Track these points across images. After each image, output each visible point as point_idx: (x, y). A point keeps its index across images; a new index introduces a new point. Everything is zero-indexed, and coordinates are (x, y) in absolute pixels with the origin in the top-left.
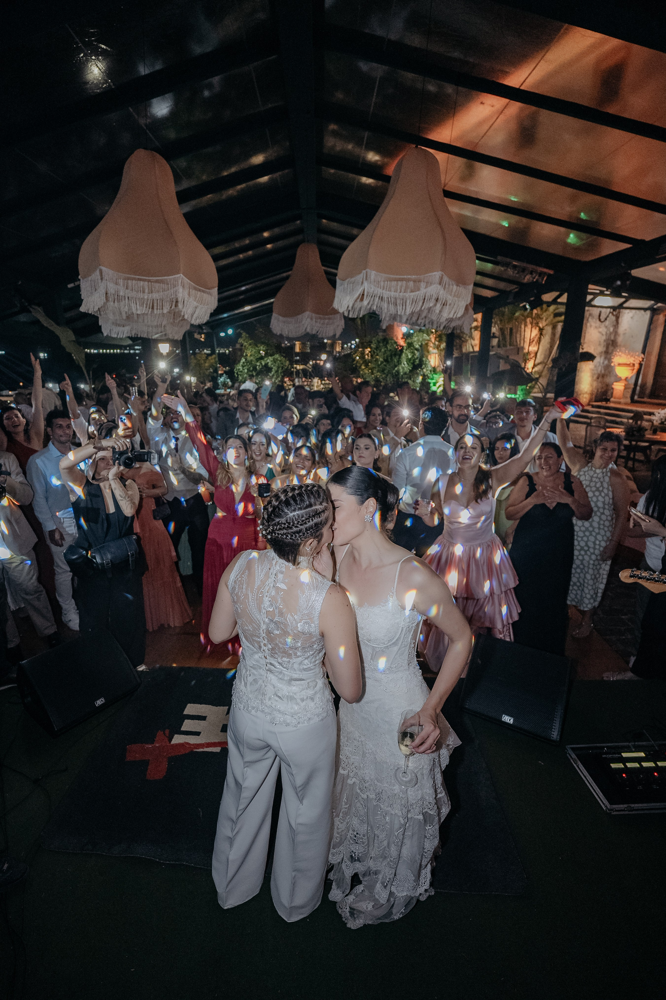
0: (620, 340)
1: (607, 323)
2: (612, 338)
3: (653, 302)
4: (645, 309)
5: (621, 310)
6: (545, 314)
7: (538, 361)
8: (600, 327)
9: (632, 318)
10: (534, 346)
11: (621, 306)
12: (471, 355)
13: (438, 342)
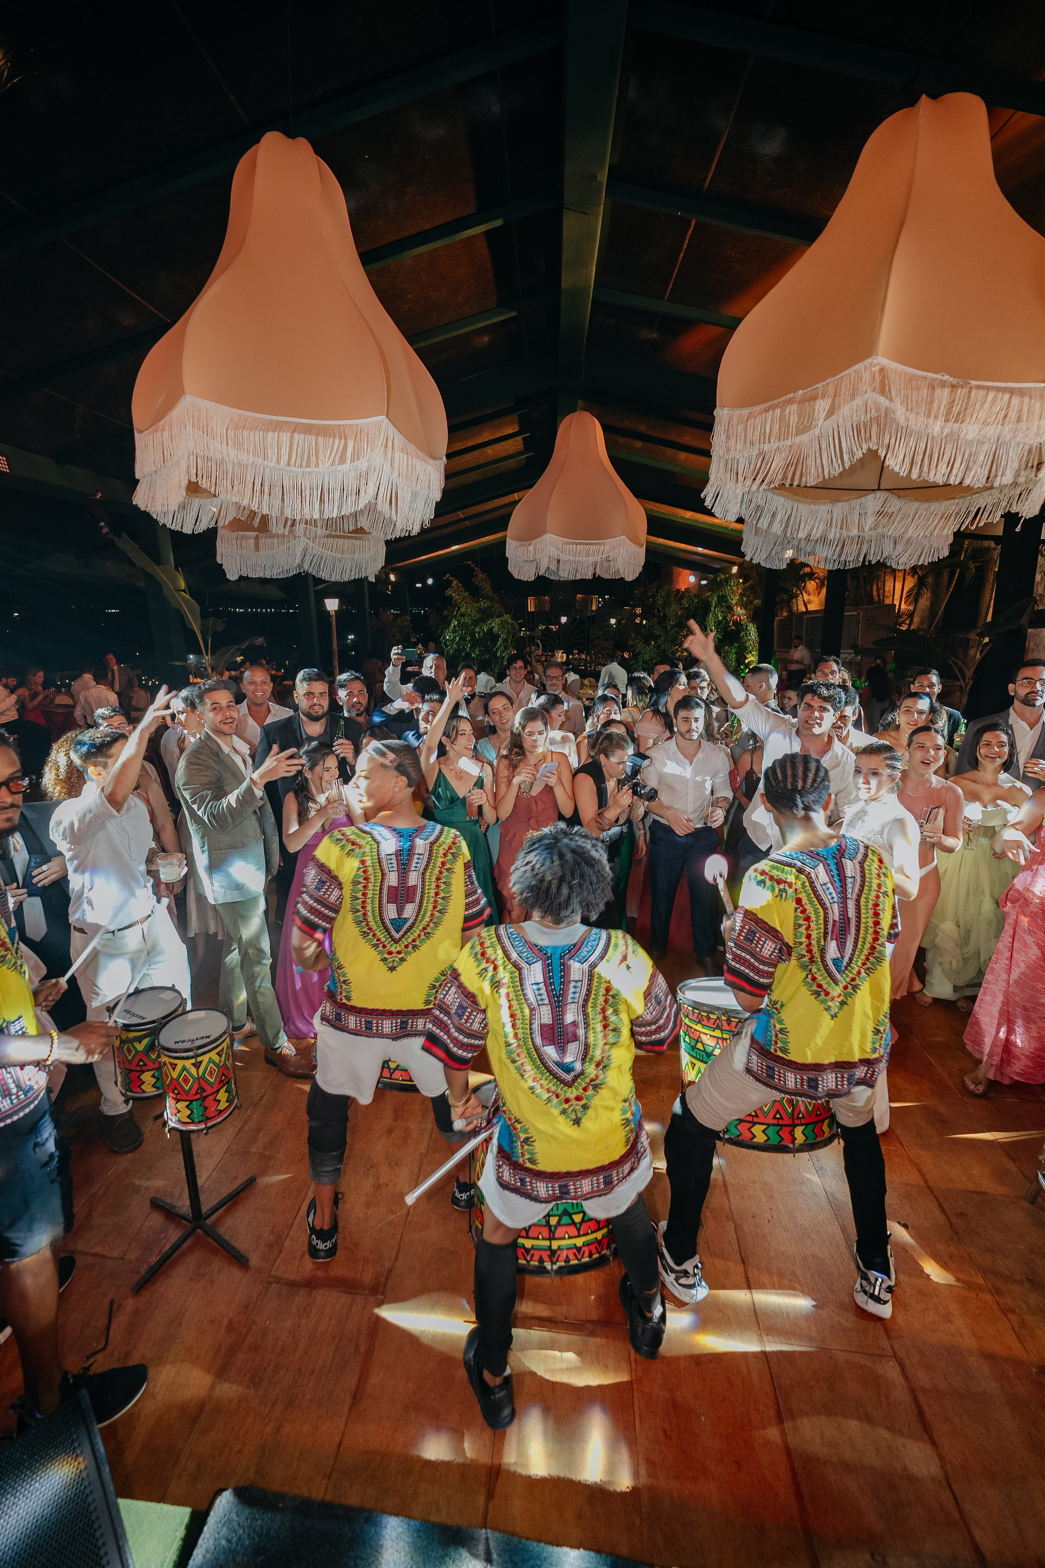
12: (806, 616)
13: (748, 597)
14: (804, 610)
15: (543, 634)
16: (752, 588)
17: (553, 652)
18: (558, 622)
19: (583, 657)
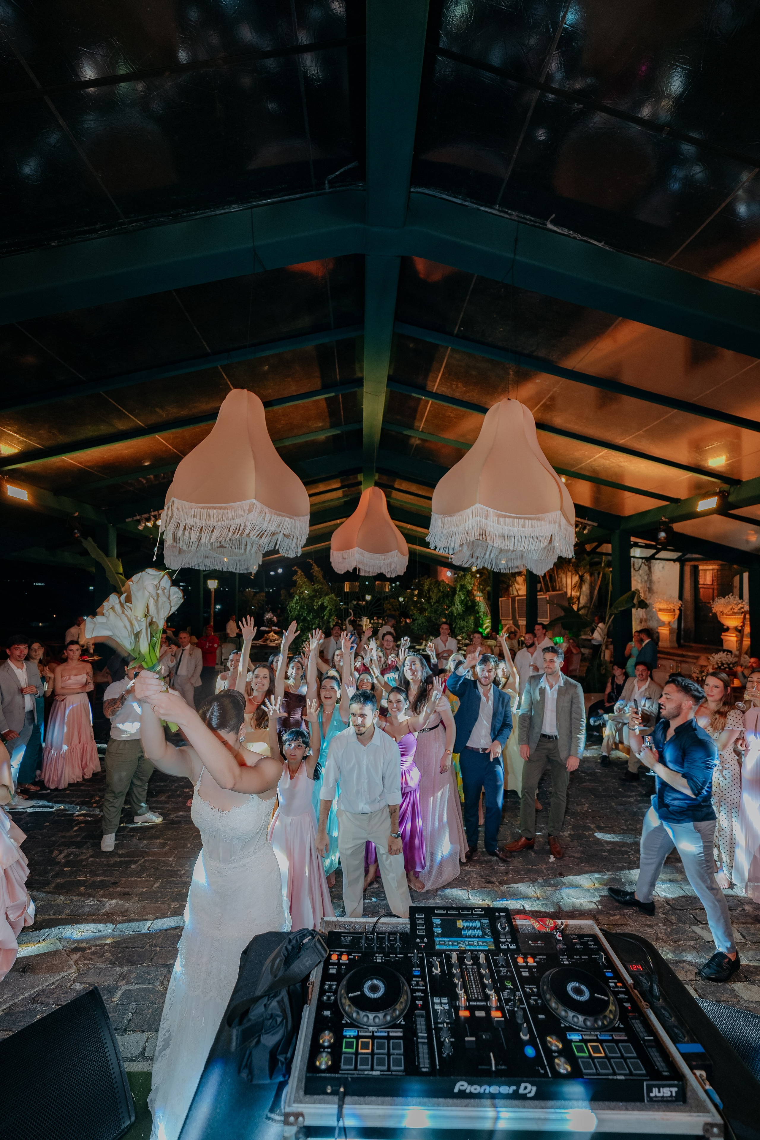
0: (655, 587)
1: (641, 572)
2: (648, 586)
3: (680, 554)
4: (674, 561)
5: (653, 561)
6: (583, 563)
7: (580, 606)
8: (634, 576)
9: (663, 568)
10: (576, 592)
11: (653, 557)
12: (517, 598)
13: (483, 586)
14: (517, 594)
15: (355, 606)
16: (485, 580)
17: (360, 618)
18: (364, 599)
19: (380, 621)
